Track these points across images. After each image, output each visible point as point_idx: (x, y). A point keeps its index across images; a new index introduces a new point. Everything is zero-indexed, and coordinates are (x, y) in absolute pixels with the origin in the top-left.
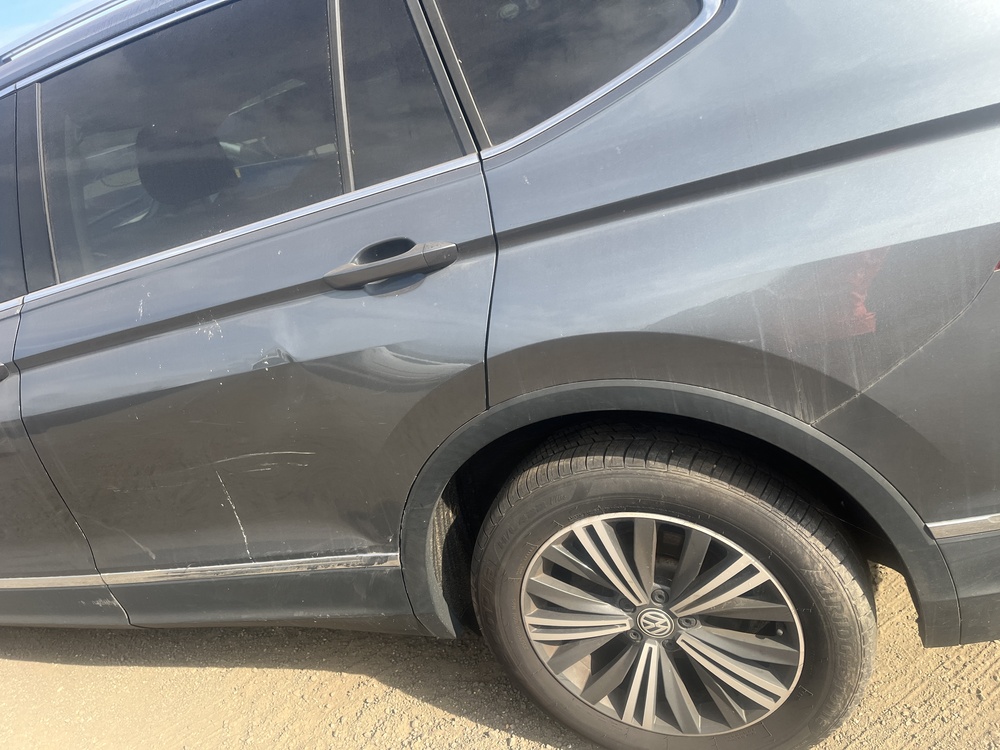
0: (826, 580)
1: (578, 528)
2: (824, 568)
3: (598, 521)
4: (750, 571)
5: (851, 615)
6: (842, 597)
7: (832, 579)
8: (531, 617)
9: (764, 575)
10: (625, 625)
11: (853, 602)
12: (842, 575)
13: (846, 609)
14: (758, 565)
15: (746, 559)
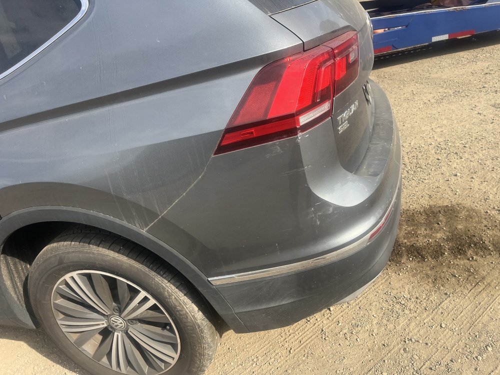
0: (177, 304)
1: (67, 277)
2: (175, 298)
3: (74, 274)
4: (145, 299)
5: (192, 320)
6: (186, 312)
7: (180, 303)
8: (60, 320)
9: (152, 302)
10: (104, 324)
11: (193, 314)
12: (185, 301)
13: (189, 317)
14: (149, 296)
15: (143, 294)
